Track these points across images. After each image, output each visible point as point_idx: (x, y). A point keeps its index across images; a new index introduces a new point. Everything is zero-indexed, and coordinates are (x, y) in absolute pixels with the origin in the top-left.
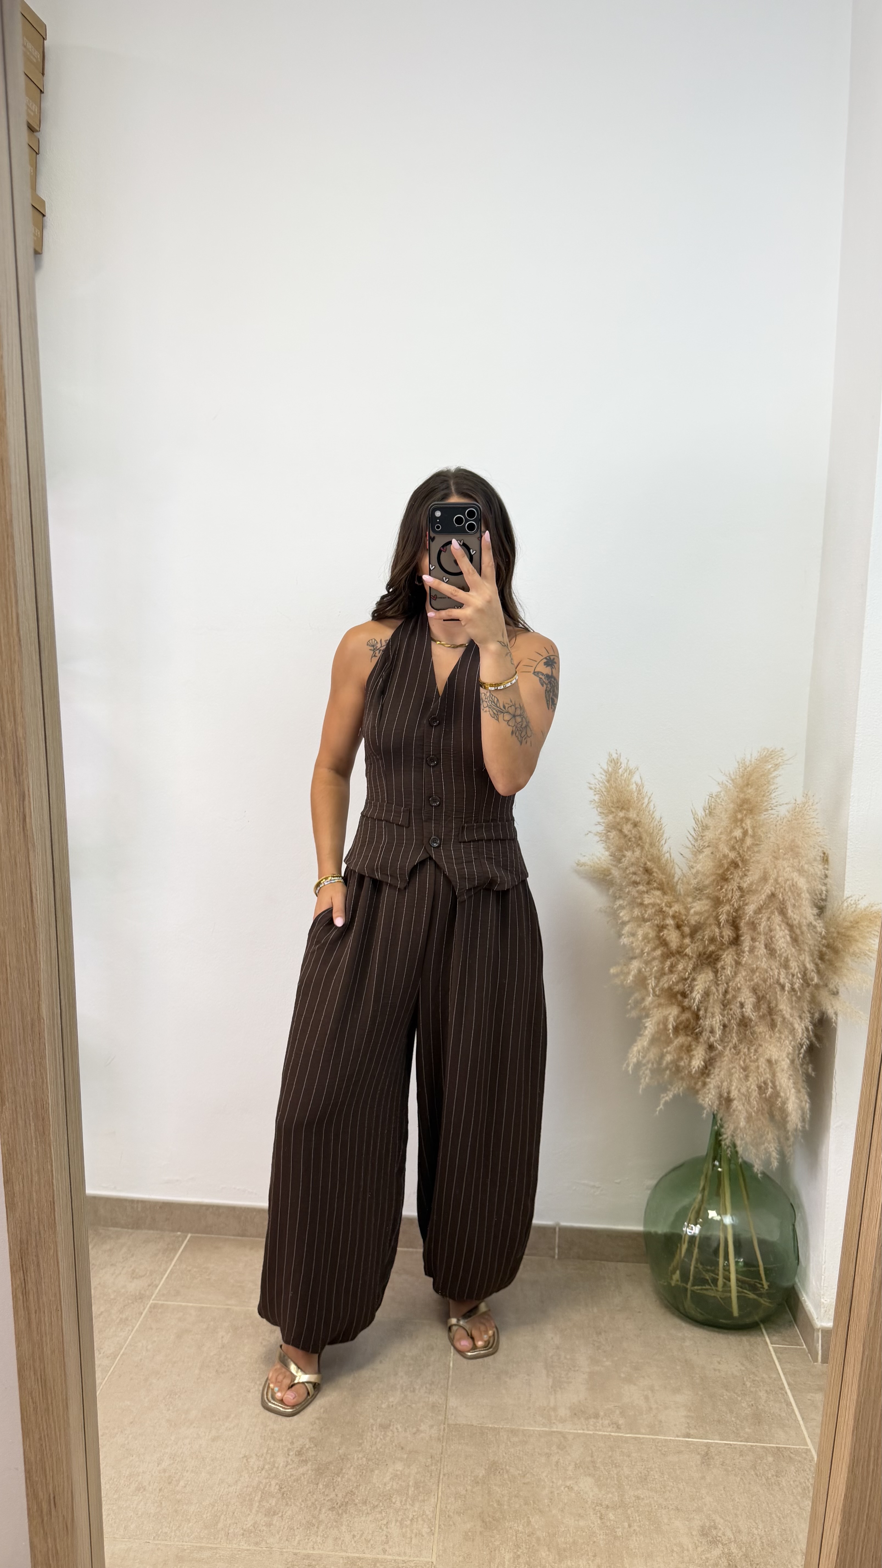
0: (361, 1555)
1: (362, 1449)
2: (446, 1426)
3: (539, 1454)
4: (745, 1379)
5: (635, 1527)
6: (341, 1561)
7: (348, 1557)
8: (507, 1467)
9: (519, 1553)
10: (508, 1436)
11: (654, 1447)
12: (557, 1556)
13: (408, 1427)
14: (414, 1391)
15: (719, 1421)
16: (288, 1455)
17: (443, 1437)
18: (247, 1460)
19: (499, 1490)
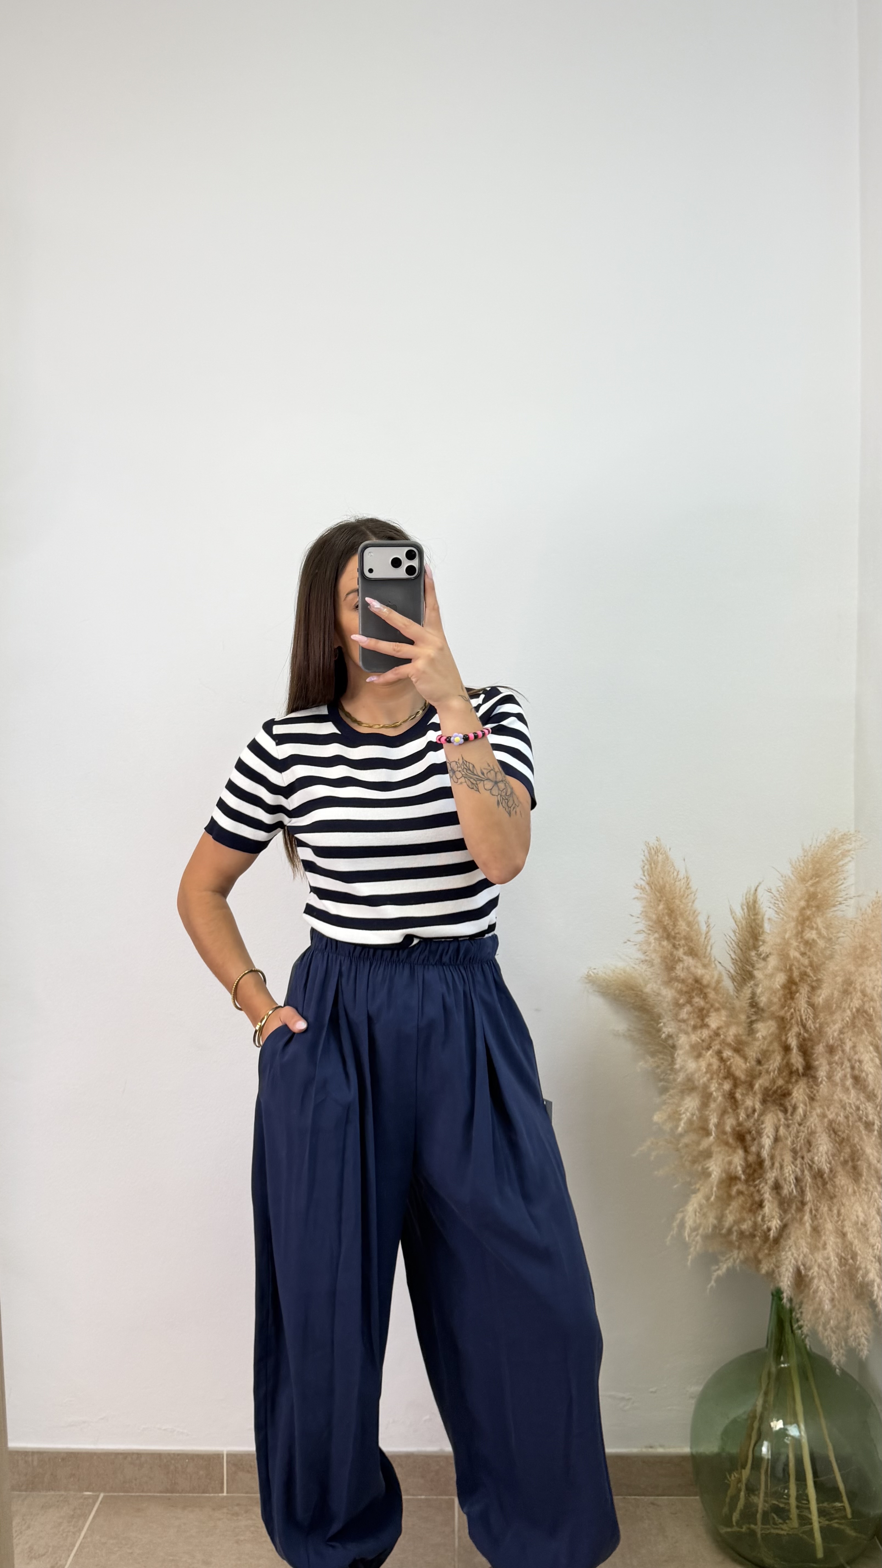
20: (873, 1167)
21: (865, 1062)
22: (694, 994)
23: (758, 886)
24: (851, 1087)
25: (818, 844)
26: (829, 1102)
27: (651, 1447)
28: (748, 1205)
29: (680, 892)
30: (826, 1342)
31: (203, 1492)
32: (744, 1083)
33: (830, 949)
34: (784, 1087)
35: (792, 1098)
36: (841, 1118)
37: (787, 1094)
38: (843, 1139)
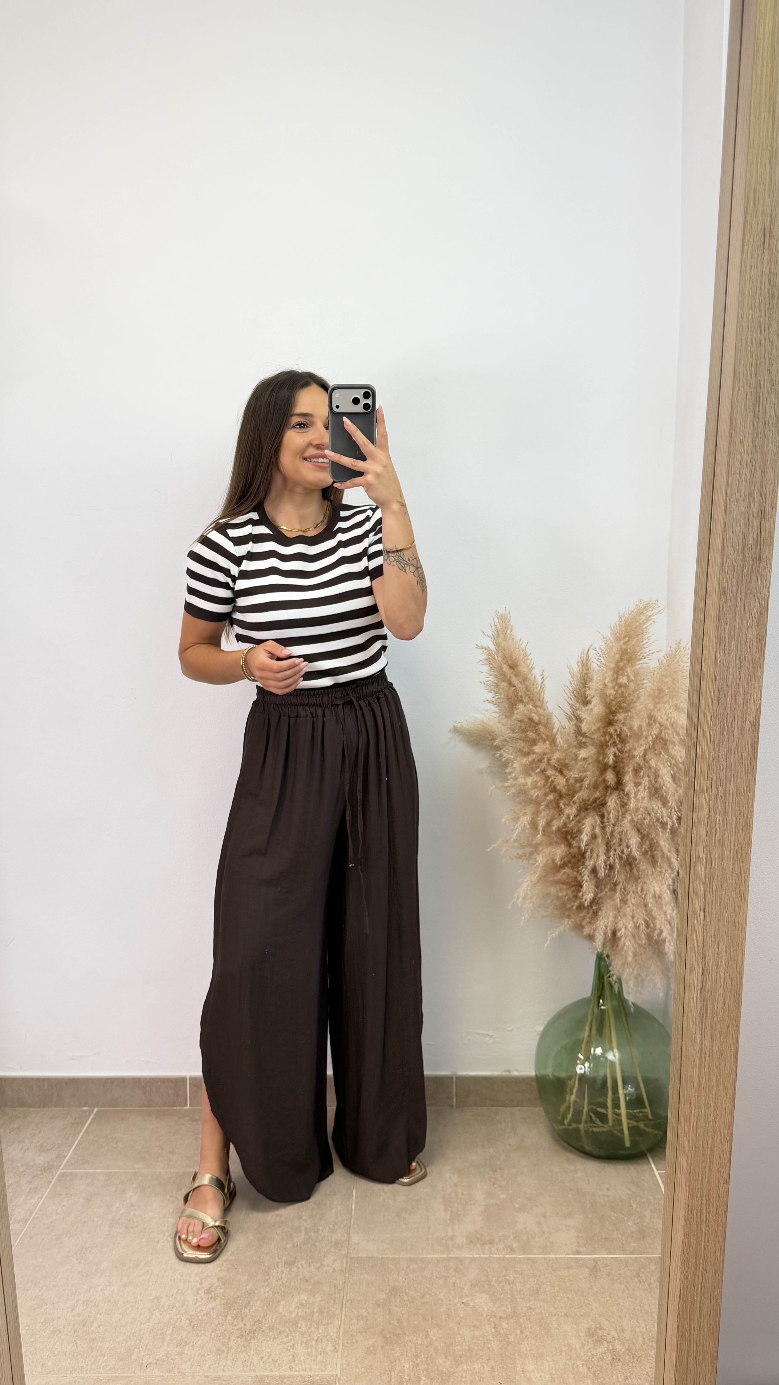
0: (268, 1374)
1: (268, 1284)
2: (348, 1259)
3: (437, 1277)
4: (632, 1201)
5: (527, 1332)
6: (250, 1380)
7: (257, 1376)
8: (407, 1291)
9: (418, 1362)
10: (408, 1264)
11: (546, 1265)
12: (454, 1363)
13: (312, 1262)
14: (318, 1231)
15: (606, 1239)
16: (198, 1293)
17: (346, 1269)
18: (158, 1301)
19: (399, 1311)
20: (665, 855)
23: (590, 647)
25: (630, 612)
27: (509, 1071)
31: (173, 1106)
33: (638, 692)
34: (600, 799)
35: (607, 807)
37: (603, 804)
38: (645, 835)
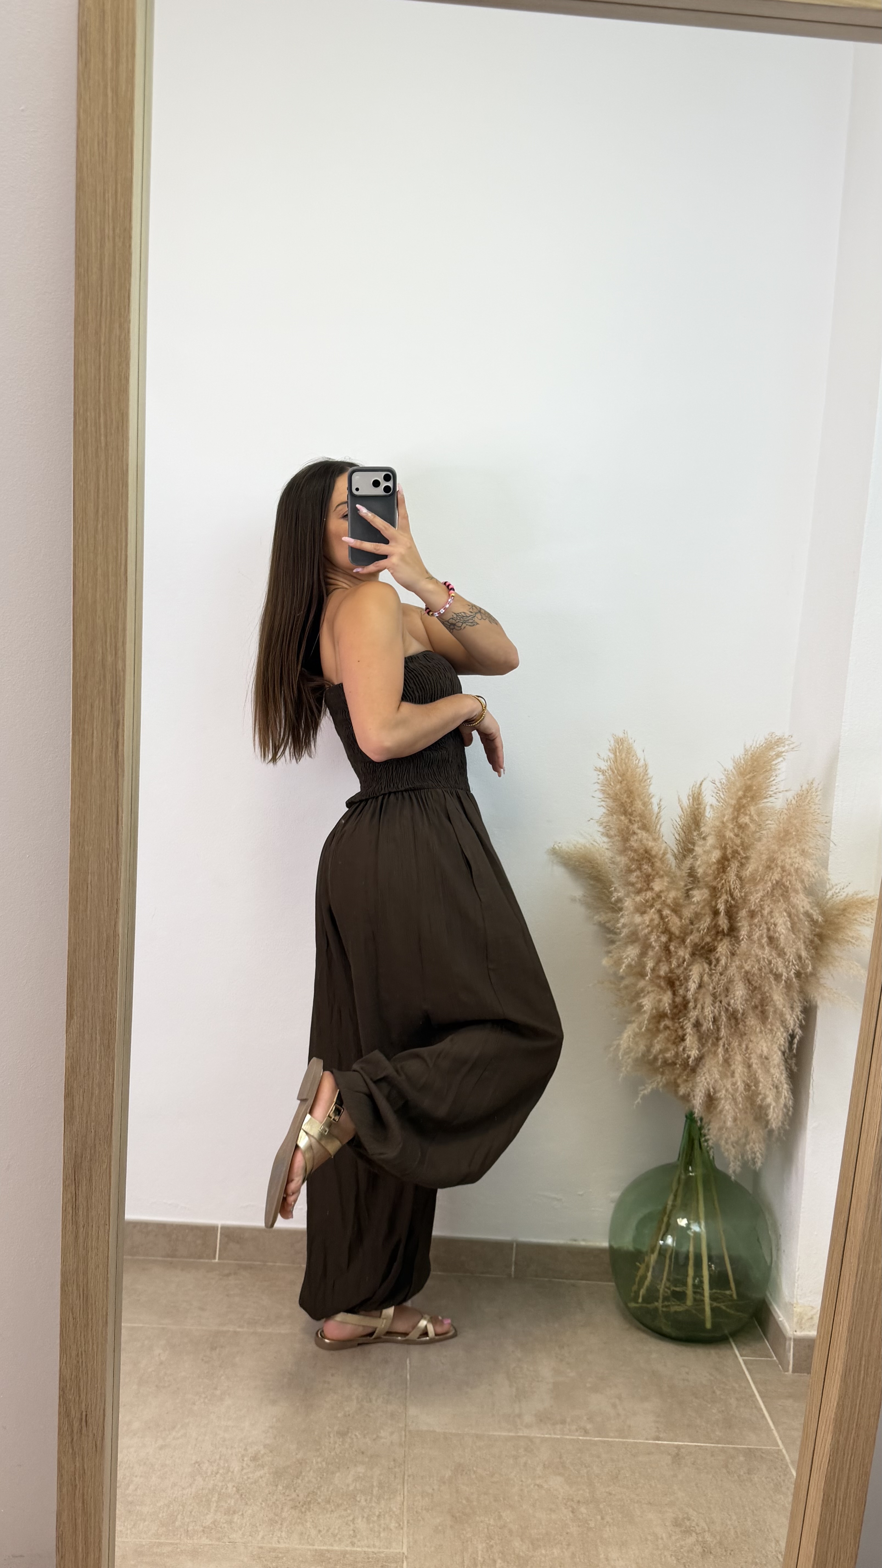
0: (330, 1548)
1: (320, 1454)
2: (407, 1433)
3: (506, 1456)
4: (715, 1388)
5: (608, 1519)
7: (316, 1550)
8: (475, 1469)
9: (491, 1543)
10: (473, 1440)
11: (624, 1449)
12: (530, 1546)
13: (367, 1434)
14: (371, 1401)
15: (689, 1426)
16: (243, 1460)
17: (405, 1441)
18: (199, 1465)
19: (468, 1489)
20: (778, 1011)
21: (779, 925)
22: (644, 862)
23: (703, 781)
24: (765, 945)
25: (758, 746)
26: (747, 956)
27: (575, 1240)
28: (673, 1038)
29: (639, 777)
30: (726, 1154)
31: (199, 1258)
32: (678, 938)
33: (759, 833)
34: (711, 944)
35: (717, 953)
36: (755, 970)
37: (712, 950)
38: (756, 988)
